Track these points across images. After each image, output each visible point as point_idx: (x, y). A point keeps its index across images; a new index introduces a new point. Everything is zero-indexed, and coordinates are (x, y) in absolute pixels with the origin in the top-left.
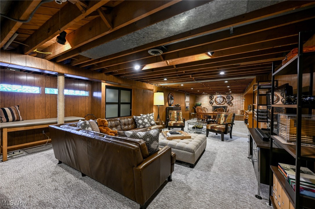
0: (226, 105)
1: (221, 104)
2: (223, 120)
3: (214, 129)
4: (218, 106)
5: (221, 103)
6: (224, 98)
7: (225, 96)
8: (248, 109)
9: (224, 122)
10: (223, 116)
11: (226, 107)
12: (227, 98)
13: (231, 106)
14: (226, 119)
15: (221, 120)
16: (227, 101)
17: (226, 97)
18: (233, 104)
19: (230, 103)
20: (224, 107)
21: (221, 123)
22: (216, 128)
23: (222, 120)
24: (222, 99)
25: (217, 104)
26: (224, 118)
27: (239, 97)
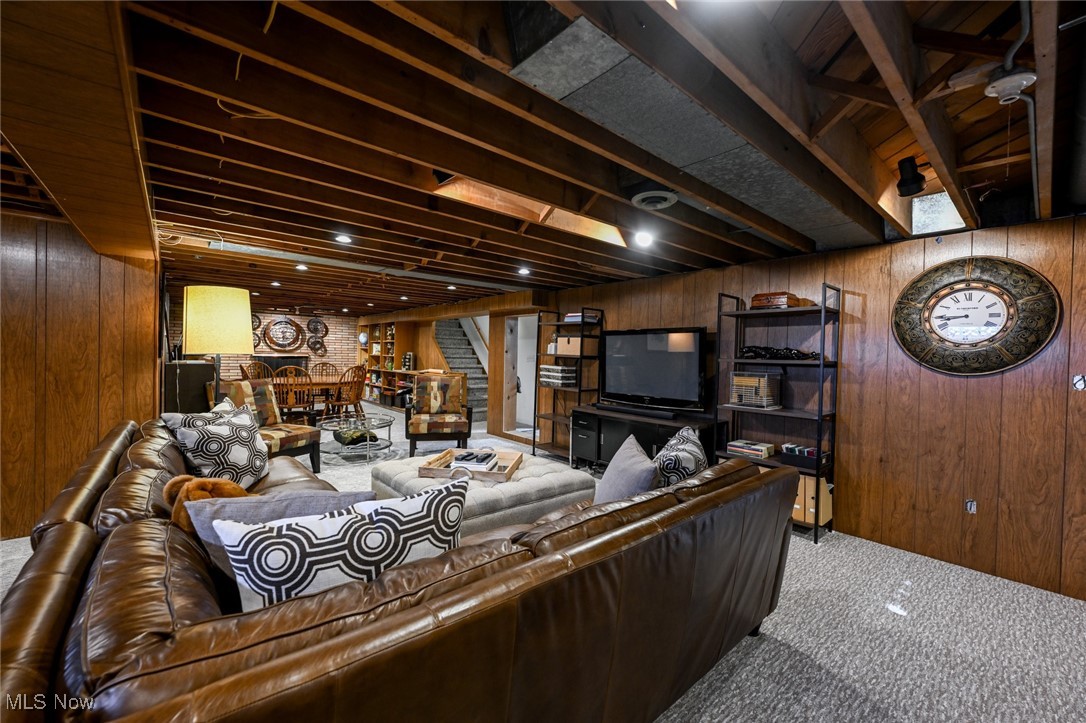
0: (304, 350)
1: (288, 349)
2: (439, 399)
3: (440, 431)
4: (276, 355)
5: (289, 345)
6: (299, 330)
7: (303, 323)
8: (405, 365)
9: (440, 406)
10: (435, 389)
11: (307, 357)
12: (309, 329)
13: (323, 356)
14: (445, 396)
15: (433, 400)
16: (311, 337)
17: (304, 326)
18: (326, 350)
19: (318, 346)
20: (298, 360)
21: (433, 410)
22: (447, 425)
23: (436, 398)
24: (290, 333)
25: (271, 348)
26: (438, 395)
27: (344, 328)
